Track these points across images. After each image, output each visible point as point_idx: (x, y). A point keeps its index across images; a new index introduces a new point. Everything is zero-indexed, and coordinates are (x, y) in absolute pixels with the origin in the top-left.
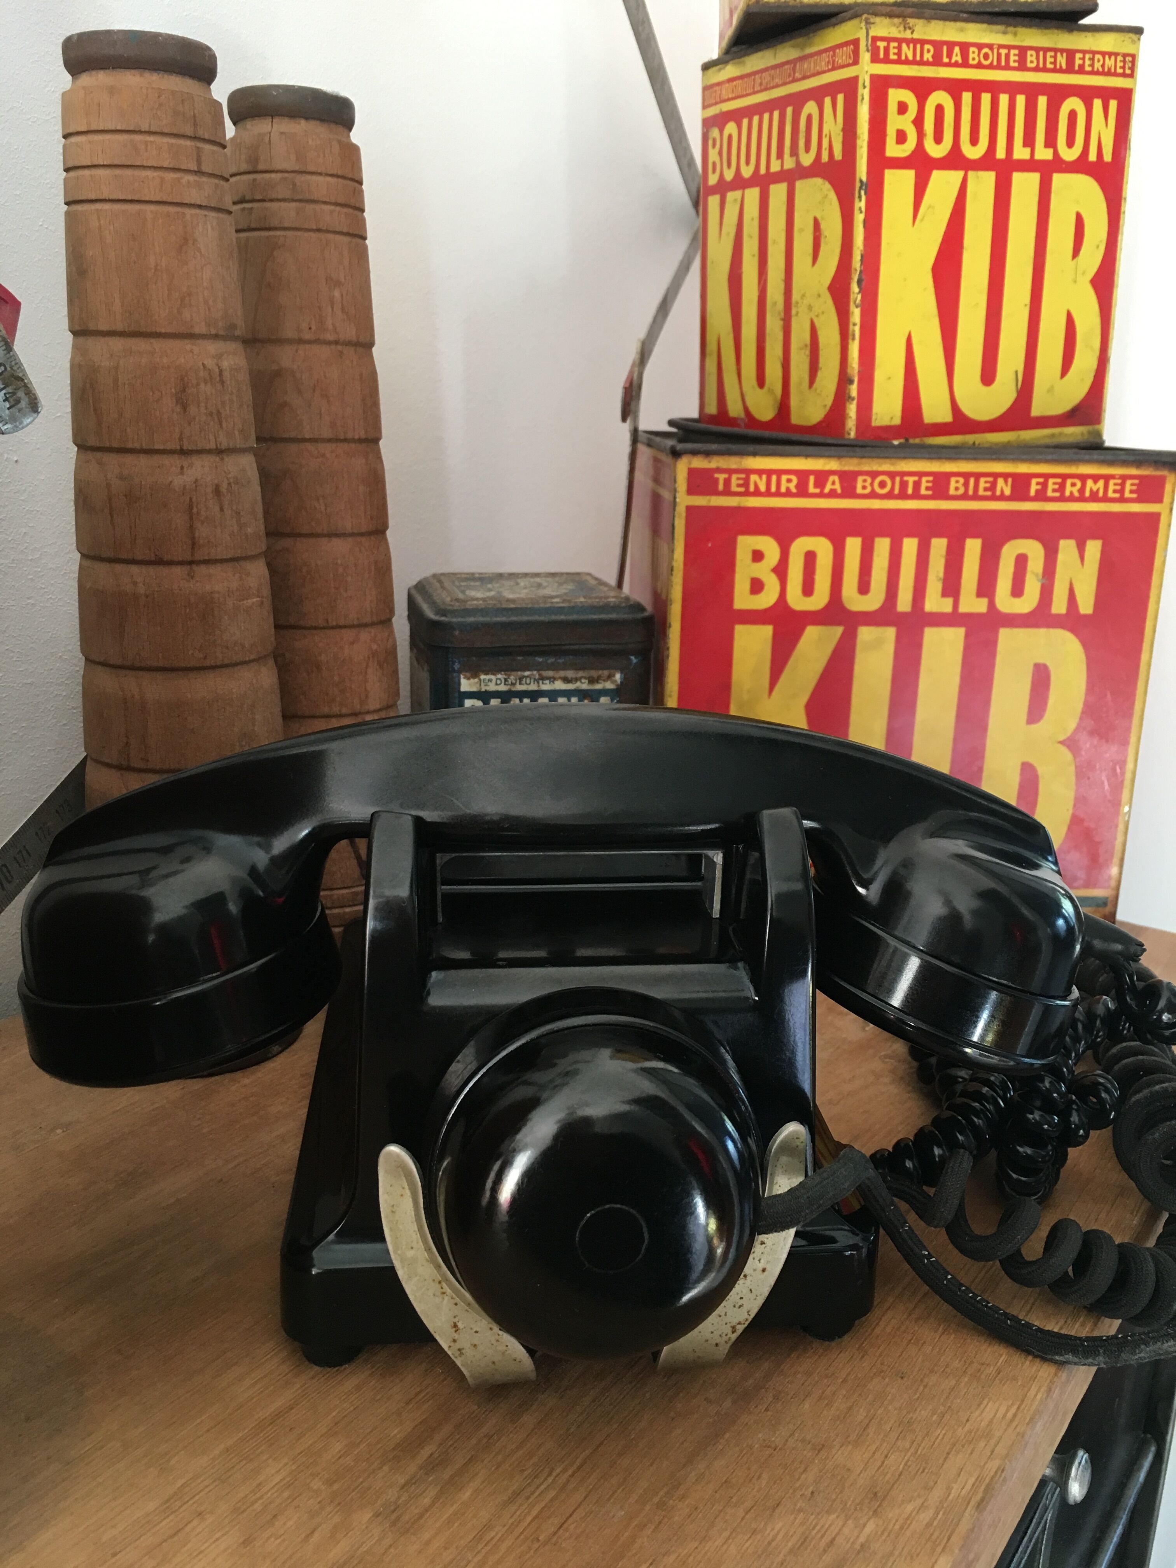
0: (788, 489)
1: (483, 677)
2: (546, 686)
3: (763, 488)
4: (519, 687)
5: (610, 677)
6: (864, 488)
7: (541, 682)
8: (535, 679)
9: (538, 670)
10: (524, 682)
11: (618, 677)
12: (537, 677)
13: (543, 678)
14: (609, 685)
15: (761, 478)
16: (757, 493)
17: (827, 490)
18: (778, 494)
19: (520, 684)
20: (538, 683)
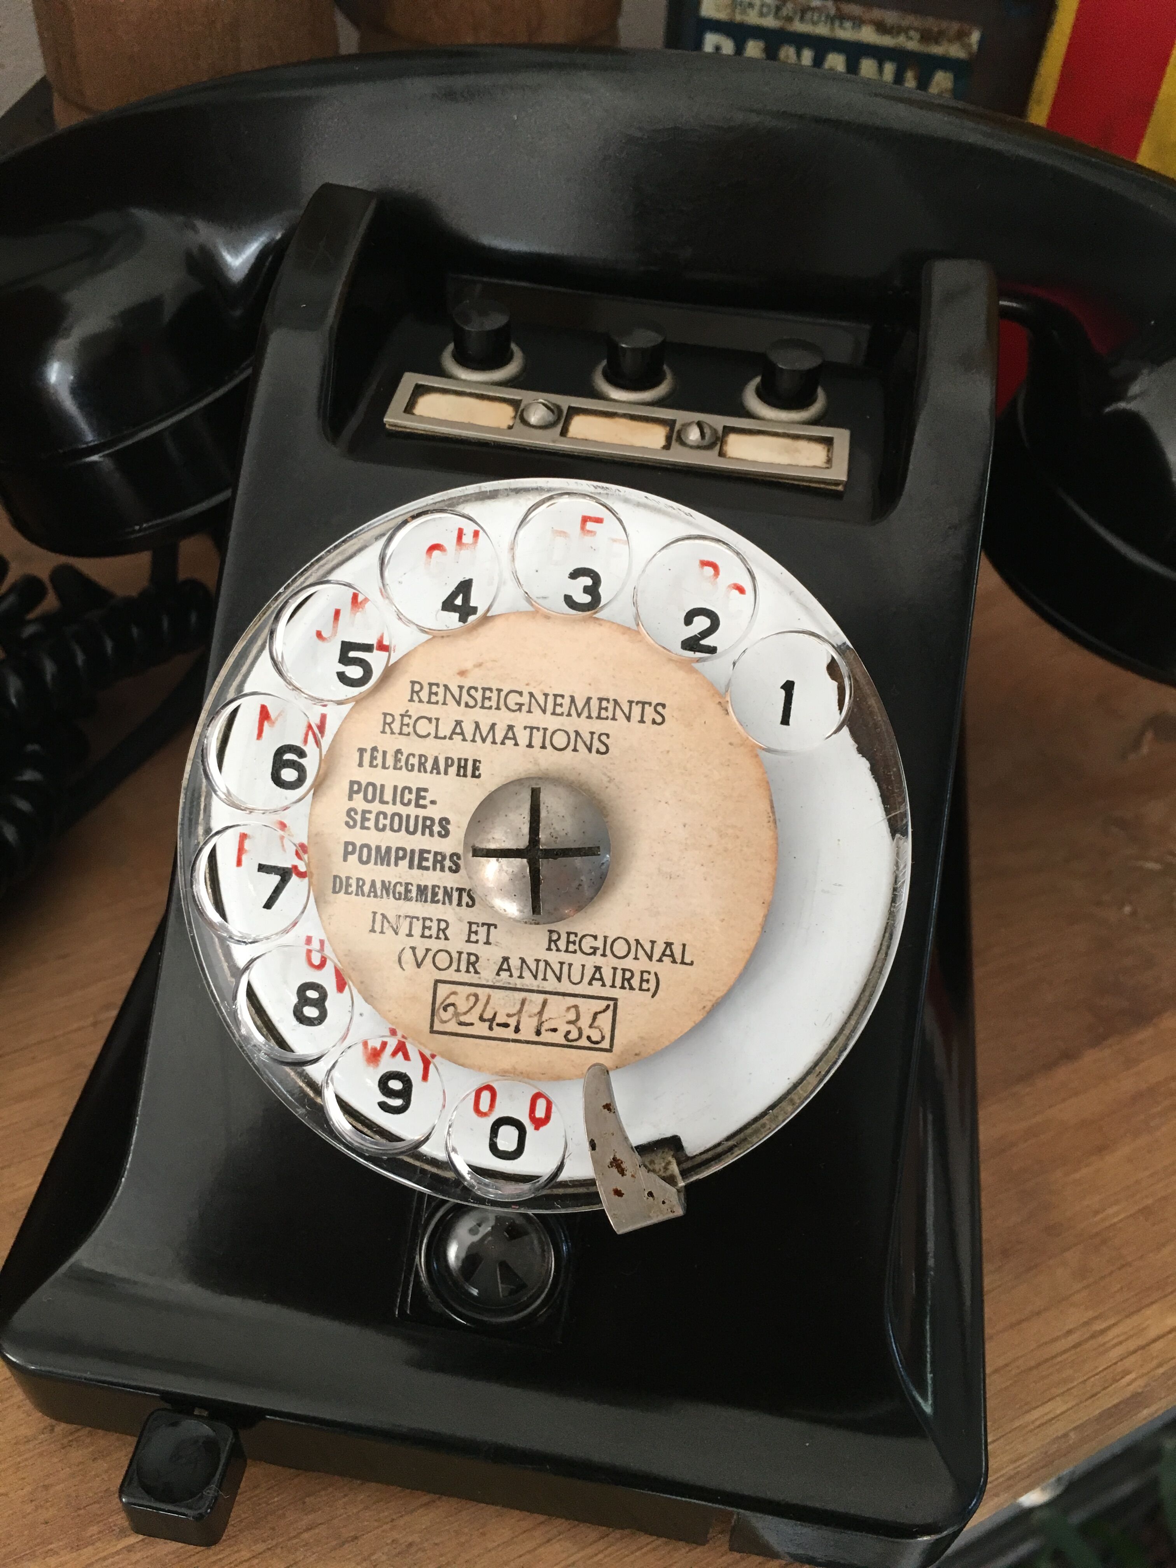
2: (846, 33)
4: (799, 27)
5: (961, 36)
7: (837, 23)
8: (828, 16)
9: (836, 1)
10: (809, 15)
11: (975, 37)
12: (833, 12)
14: (955, 51)
19: (802, 19)
20: (832, 23)
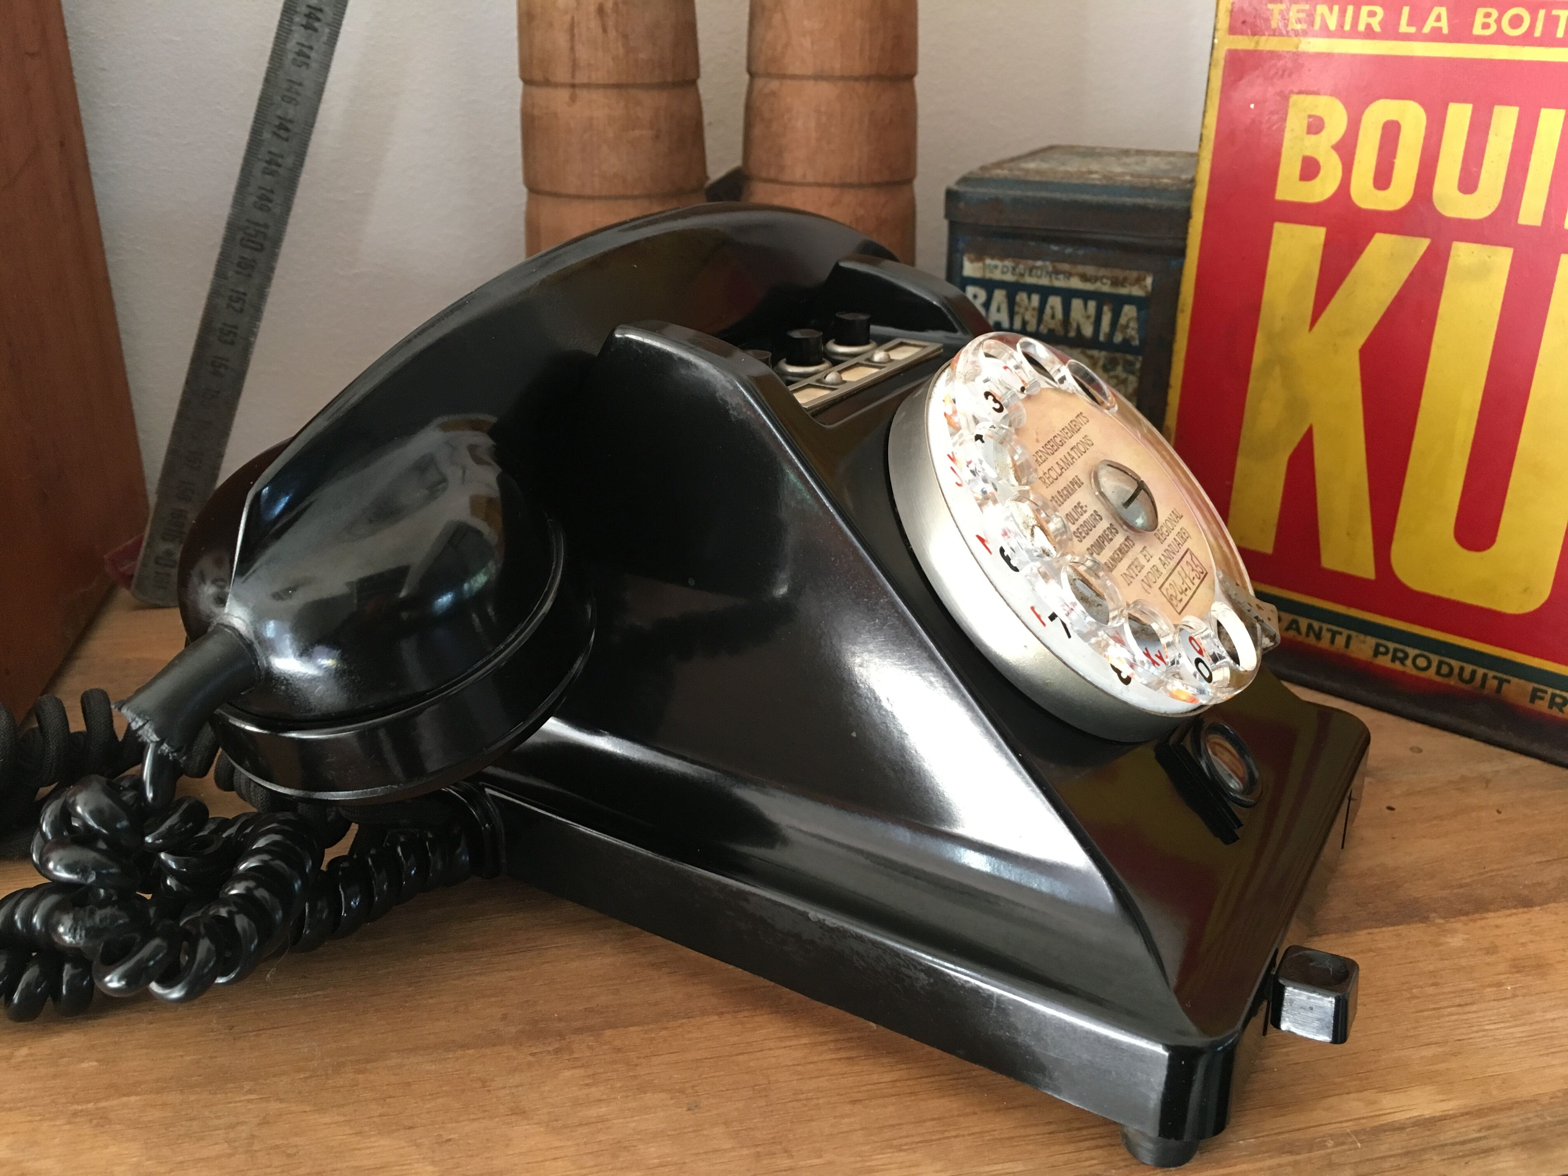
0: (1369, 26)
1: (988, 261)
2: (1060, 282)
3: (1332, 25)
4: (1029, 280)
5: (1139, 281)
6: (1486, 26)
7: (1053, 276)
8: (1047, 272)
9: (1052, 261)
10: (1034, 271)
11: (1149, 281)
12: (1050, 269)
13: (1057, 272)
14: (1136, 291)
15: (1331, 10)
16: (1326, 32)
17: (1426, 29)
18: (1354, 34)
19: (1030, 275)
20: (1051, 277)
